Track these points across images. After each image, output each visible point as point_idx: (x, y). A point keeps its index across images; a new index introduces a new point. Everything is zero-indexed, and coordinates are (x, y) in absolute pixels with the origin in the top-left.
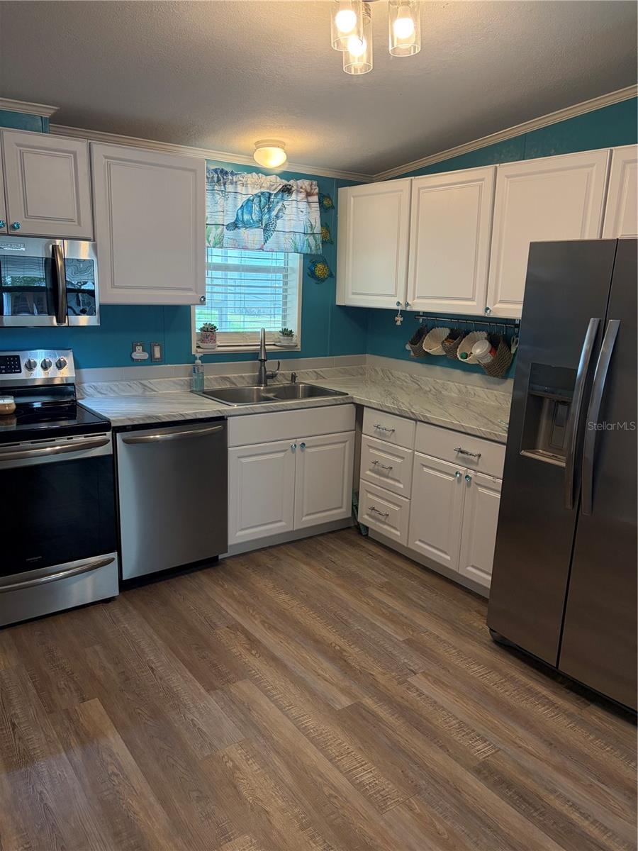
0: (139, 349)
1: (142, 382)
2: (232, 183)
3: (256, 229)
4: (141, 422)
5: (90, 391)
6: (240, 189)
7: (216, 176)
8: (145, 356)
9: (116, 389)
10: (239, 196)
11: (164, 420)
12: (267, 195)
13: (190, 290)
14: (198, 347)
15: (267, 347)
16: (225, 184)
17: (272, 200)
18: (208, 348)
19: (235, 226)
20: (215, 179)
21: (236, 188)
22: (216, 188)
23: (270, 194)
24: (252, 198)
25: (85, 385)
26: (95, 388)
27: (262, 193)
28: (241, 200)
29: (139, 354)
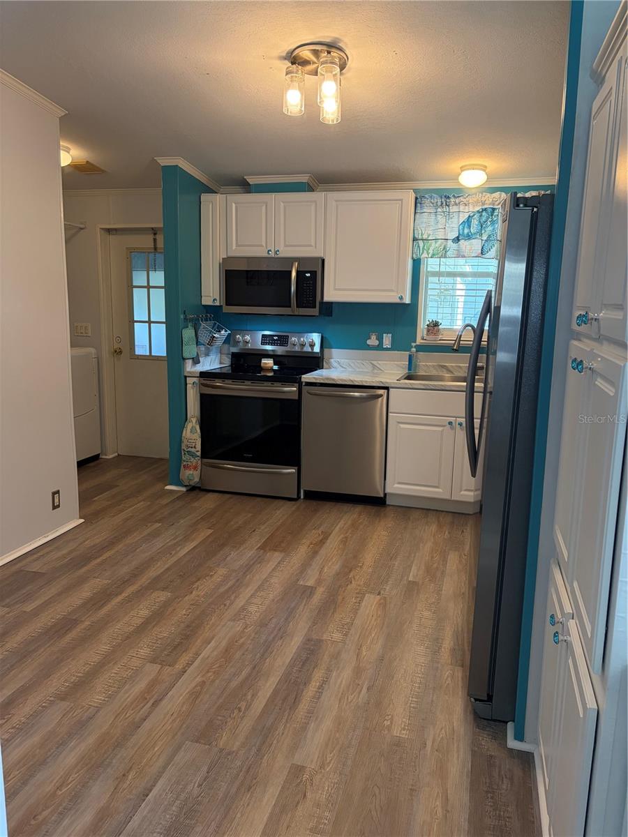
0: (374, 337)
1: (372, 362)
2: (456, 204)
3: (473, 240)
4: (322, 381)
5: (335, 364)
6: (462, 208)
7: (439, 201)
8: (377, 343)
9: (352, 365)
10: (461, 215)
11: (338, 383)
12: (489, 210)
13: (392, 291)
14: (423, 339)
15: (461, 342)
16: (448, 206)
17: (495, 214)
18: (431, 340)
19: (457, 240)
20: (439, 203)
21: (459, 208)
22: (439, 210)
23: (494, 209)
24: (472, 214)
25: (332, 360)
26: (339, 363)
27: (485, 209)
28: (464, 217)
29: (373, 341)
